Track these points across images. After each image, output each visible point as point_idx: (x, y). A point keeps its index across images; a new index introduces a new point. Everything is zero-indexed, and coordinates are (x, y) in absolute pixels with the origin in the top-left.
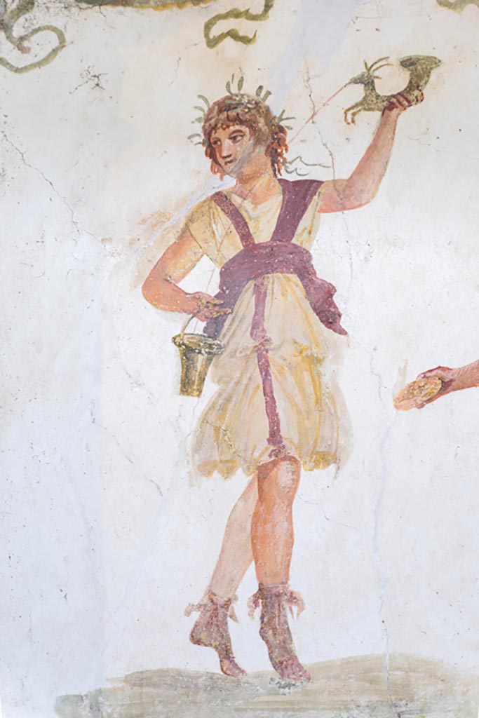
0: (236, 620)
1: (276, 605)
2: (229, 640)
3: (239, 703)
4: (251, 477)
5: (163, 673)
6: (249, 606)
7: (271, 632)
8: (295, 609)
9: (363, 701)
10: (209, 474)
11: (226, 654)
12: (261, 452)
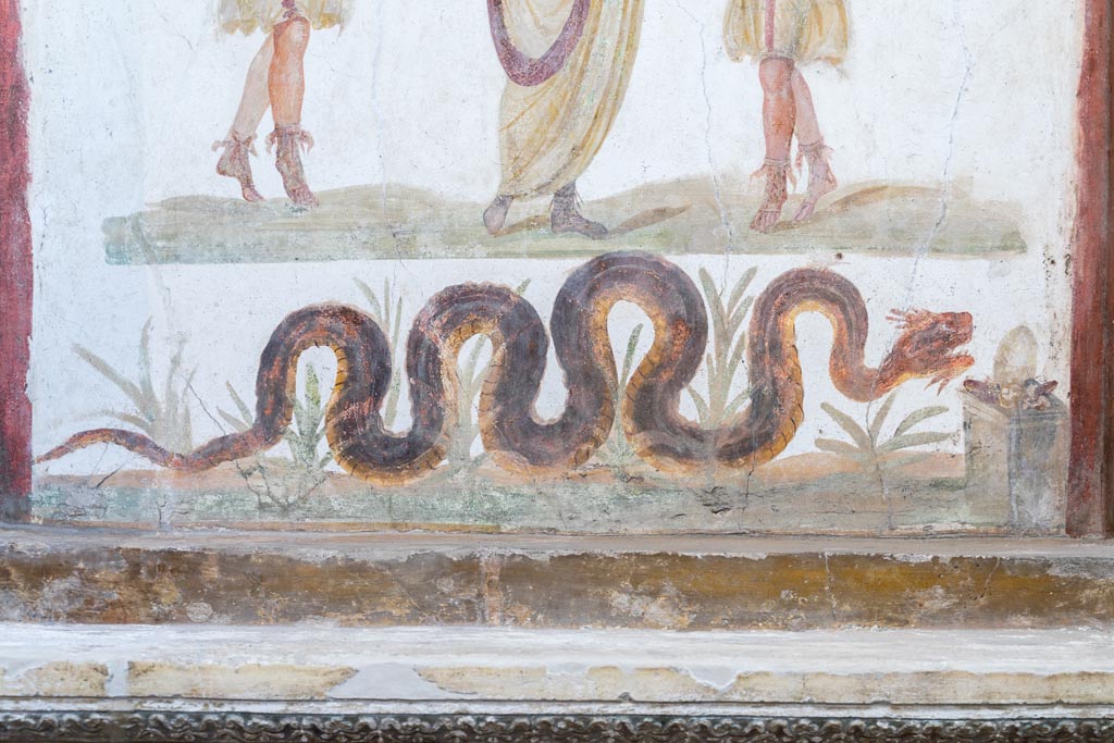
0: (255, 155)
1: (290, 143)
2: (250, 172)
3: (258, 224)
4: (267, 35)
5: (194, 199)
6: (267, 143)
7: (285, 165)
8: (306, 146)
9: (363, 223)
10: (233, 31)
11: (247, 183)
12: (277, 13)
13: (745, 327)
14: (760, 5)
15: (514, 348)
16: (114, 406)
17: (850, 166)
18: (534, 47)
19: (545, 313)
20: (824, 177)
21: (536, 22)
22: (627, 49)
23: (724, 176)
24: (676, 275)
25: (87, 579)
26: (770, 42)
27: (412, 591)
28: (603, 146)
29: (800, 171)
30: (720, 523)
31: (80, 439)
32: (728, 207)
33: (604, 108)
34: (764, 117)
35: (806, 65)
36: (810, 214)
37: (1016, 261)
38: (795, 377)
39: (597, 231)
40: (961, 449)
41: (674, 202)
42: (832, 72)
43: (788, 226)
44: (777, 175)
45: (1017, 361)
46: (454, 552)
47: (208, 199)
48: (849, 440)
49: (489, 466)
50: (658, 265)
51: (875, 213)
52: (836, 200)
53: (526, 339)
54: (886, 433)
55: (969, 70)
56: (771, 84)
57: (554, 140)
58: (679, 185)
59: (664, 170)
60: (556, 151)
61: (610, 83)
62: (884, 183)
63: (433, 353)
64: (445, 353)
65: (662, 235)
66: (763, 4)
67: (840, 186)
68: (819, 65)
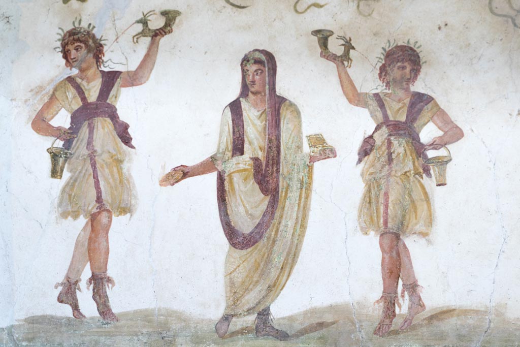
0: (80, 291)
1: (101, 283)
2: (77, 301)
3: (83, 332)
4: (87, 220)
5: (44, 317)
6: (87, 284)
7: (98, 297)
8: (110, 285)
9: (144, 331)
10: (66, 217)
11: (75, 307)
12: (93, 207)
14: (380, 202)
17: (433, 298)
18: (245, 226)
20: (417, 304)
21: (247, 212)
22: (301, 228)
23: (358, 303)
28: (286, 285)
29: (403, 300)
32: (360, 321)
33: (287, 263)
34: (382, 268)
35: (407, 237)
36: (409, 326)
39: (283, 336)
41: (328, 318)
42: (423, 241)
43: (396, 332)
44: (389, 300)
47: (52, 317)
52: (424, 317)
55: (505, 240)
56: (386, 248)
57: (257, 282)
58: (332, 308)
59: (323, 299)
60: (259, 288)
61: (290, 249)
62: (453, 307)
65: (320, 338)
66: (382, 200)
67: (427, 309)
68: (415, 237)
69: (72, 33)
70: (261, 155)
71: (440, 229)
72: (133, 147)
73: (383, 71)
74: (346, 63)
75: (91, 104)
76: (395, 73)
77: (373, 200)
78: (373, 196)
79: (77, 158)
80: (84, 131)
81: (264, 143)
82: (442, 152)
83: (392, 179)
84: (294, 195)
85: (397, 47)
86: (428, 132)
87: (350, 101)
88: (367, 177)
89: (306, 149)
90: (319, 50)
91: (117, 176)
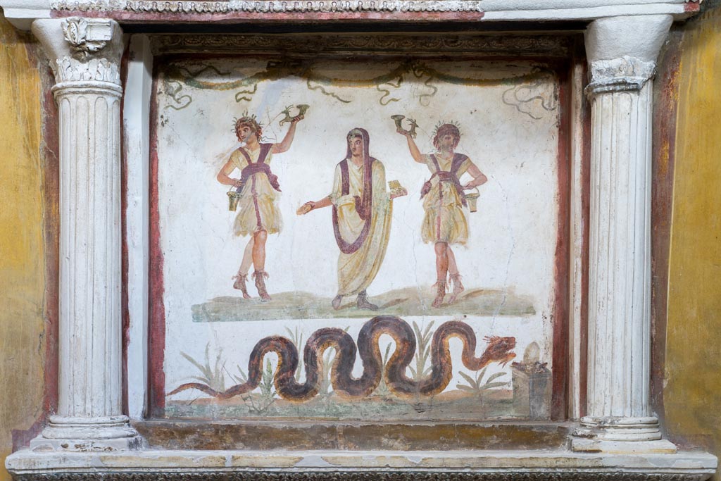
0: (248, 281)
1: (260, 276)
2: (246, 287)
3: (249, 307)
4: (252, 236)
5: (225, 298)
6: (252, 277)
7: (259, 285)
8: (266, 277)
9: (288, 306)
10: (239, 235)
11: (245, 291)
12: (255, 228)
13: (430, 343)
15: (344, 352)
16: (196, 375)
17: (469, 283)
18: (350, 239)
19: (355, 339)
20: (459, 287)
21: (351, 230)
23: (422, 287)
24: (404, 324)
25: (201, 435)
26: (439, 236)
27: (313, 438)
28: (376, 276)
29: (450, 285)
30: (421, 416)
31: (183, 387)
32: (423, 298)
33: (377, 262)
34: (437, 264)
35: (452, 245)
36: (454, 301)
37: (532, 317)
38: (449, 361)
39: (375, 308)
40: (511, 388)
41: (403, 297)
42: (462, 247)
43: (446, 305)
44: (442, 286)
45: (532, 355)
46: (327, 425)
47: (231, 298)
48: (469, 385)
49: (335, 395)
50: (397, 320)
51: (479, 300)
53: (348, 348)
54: (483, 382)
55: (514, 246)
56: (439, 252)
57: (358, 274)
58: (405, 290)
59: (399, 285)
60: (359, 277)
61: (379, 253)
62: (482, 289)
63: (314, 354)
64: (318, 354)
65: (399, 309)
66: (436, 222)
67: (465, 290)
68: (457, 245)
69: (242, 120)
70: (360, 194)
71: (472, 239)
72: (280, 191)
73: (436, 140)
74: (413, 136)
75: (253, 164)
76: (444, 141)
77: (430, 222)
78: (430, 219)
79: (246, 198)
80: (250, 181)
81: (362, 187)
82: (473, 191)
83: (442, 208)
84: (381, 219)
85: (445, 125)
86: (465, 178)
87: (416, 160)
88: (427, 207)
89: (388, 190)
90: (396, 128)
91: (270, 209)
